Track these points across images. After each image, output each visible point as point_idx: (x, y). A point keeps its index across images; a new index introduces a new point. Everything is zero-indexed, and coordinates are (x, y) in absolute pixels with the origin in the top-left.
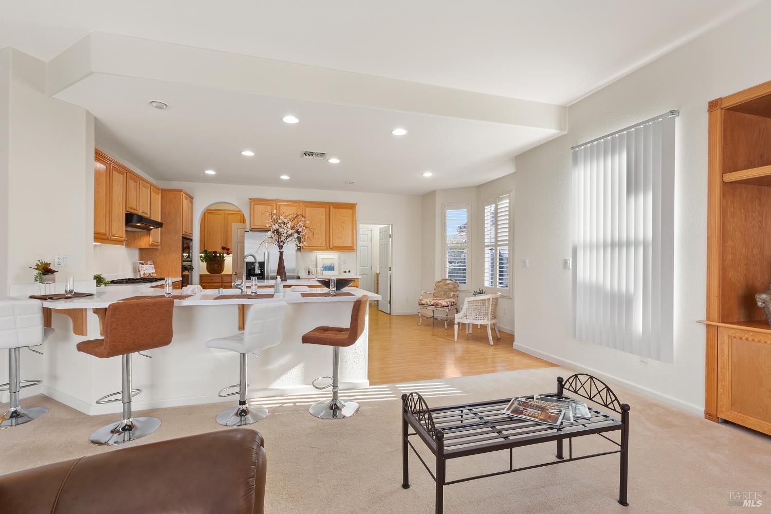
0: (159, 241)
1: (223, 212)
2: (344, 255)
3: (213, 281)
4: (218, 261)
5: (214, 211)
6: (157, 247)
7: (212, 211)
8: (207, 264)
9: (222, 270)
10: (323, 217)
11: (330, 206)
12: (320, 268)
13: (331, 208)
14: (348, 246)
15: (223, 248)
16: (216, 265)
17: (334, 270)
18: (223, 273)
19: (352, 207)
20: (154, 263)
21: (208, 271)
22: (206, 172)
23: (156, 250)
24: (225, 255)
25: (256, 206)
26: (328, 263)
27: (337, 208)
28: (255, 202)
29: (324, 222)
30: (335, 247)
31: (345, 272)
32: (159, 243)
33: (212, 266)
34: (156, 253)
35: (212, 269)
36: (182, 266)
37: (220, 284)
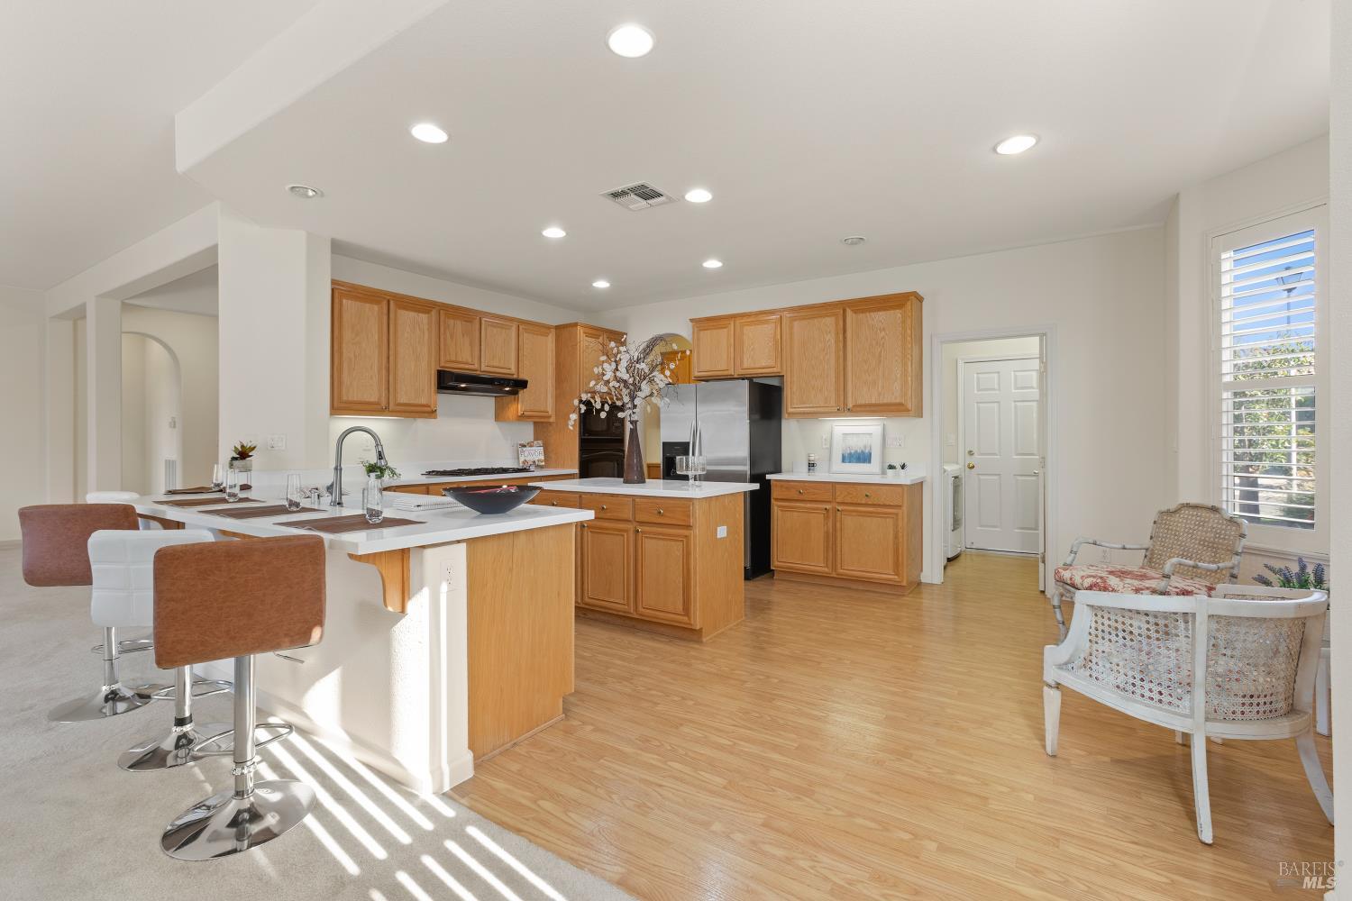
2: (896, 426)
10: (831, 338)
11: (844, 311)
12: (837, 457)
13: (849, 312)
14: (894, 401)
17: (870, 462)
19: (905, 303)
22: (595, 285)
25: (702, 332)
26: (857, 445)
27: (863, 311)
28: (702, 324)
29: (833, 349)
30: (860, 406)
31: (891, 467)
32: (550, 413)
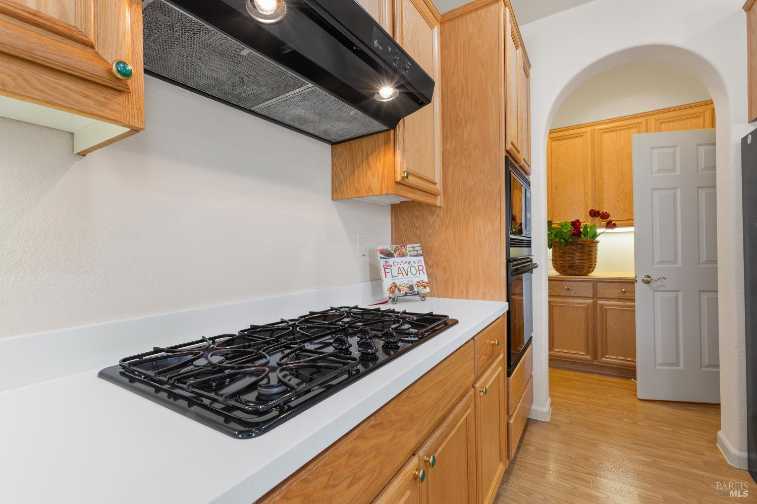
0: (438, 178)
1: (588, 129)
3: (573, 294)
4: (583, 245)
5: (566, 133)
6: (429, 200)
7: (561, 134)
8: (554, 253)
9: (591, 268)
15: (594, 214)
16: (577, 255)
18: (597, 273)
20: (426, 253)
21: (558, 270)
23: (431, 207)
24: (599, 231)
32: (439, 187)
33: (567, 258)
34: (431, 219)
35: (567, 264)
36: (509, 261)
37: (591, 301)
